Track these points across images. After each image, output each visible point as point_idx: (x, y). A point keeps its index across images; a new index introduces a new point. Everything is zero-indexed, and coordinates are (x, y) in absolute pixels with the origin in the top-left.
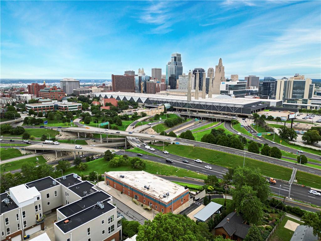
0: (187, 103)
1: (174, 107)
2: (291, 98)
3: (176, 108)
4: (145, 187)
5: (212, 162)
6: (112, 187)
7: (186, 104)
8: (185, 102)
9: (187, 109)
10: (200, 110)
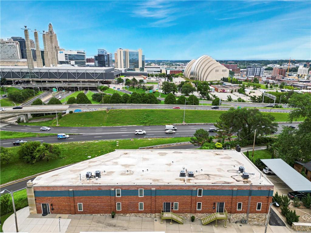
0: (29, 71)
1: (8, 79)
2: (129, 68)
3: (12, 79)
4: (182, 175)
5: (143, 123)
6: (67, 215)
7: (27, 73)
8: (26, 71)
9: (31, 79)
10: (50, 80)
